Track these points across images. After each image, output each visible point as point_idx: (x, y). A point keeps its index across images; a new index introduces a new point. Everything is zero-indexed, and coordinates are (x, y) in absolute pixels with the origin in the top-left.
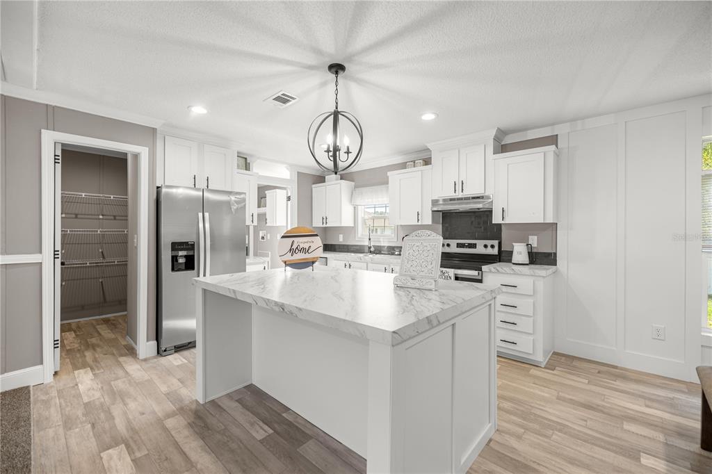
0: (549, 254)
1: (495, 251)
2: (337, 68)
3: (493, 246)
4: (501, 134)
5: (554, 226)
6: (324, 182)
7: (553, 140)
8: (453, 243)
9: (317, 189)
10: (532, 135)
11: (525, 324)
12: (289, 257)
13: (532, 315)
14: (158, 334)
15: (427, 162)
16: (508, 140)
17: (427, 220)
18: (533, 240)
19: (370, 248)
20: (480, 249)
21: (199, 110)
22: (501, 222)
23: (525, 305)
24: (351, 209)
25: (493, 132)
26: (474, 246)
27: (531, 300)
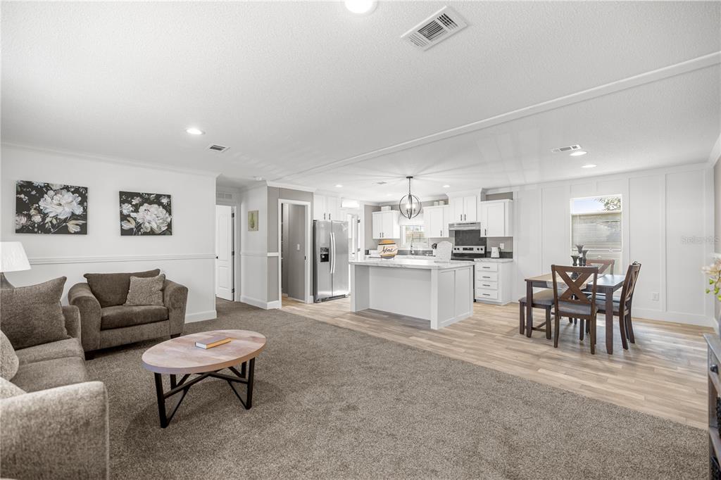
0: (509, 253)
1: (483, 252)
2: (410, 177)
3: (482, 249)
4: (484, 191)
5: (511, 238)
6: (380, 210)
7: (509, 196)
8: (461, 248)
9: (375, 215)
10: (501, 191)
11: (494, 286)
12: (382, 254)
13: (496, 280)
14: (314, 293)
15: (446, 202)
16: (489, 193)
17: (447, 235)
18: (502, 246)
19: (411, 251)
20: (475, 251)
21: (339, 186)
22: (484, 236)
23: (494, 277)
24: (398, 228)
25: (480, 190)
26: (472, 249)
27: (496, 274)
